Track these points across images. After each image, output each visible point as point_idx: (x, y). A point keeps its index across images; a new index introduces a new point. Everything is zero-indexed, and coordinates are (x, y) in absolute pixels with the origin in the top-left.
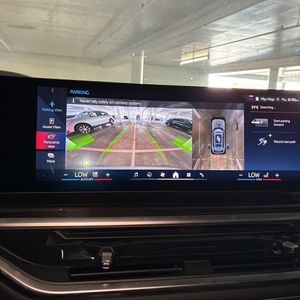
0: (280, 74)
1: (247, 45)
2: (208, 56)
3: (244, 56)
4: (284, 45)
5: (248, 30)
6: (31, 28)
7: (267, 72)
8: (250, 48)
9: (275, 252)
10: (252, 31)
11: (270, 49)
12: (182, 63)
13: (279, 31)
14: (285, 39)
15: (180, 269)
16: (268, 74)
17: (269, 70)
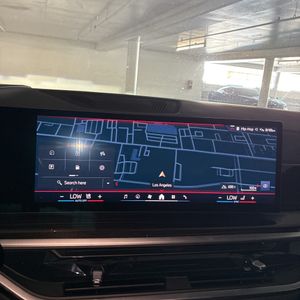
0: (275, 64)
1: (244, 35)
2: (205, 43)
3: (240, 45)
4: (281, 36)
5: (245, 20)
6: (26, 9)
7: (262, 61)
8: (246, 37)
9: (246, 269)
10: (250, 21)
11: (266, 39)
12: (178, 50)
13: (276, 22)
14: (282, 30)
15: (162, 284)
16: (264, 63)
17: (264, 60)
